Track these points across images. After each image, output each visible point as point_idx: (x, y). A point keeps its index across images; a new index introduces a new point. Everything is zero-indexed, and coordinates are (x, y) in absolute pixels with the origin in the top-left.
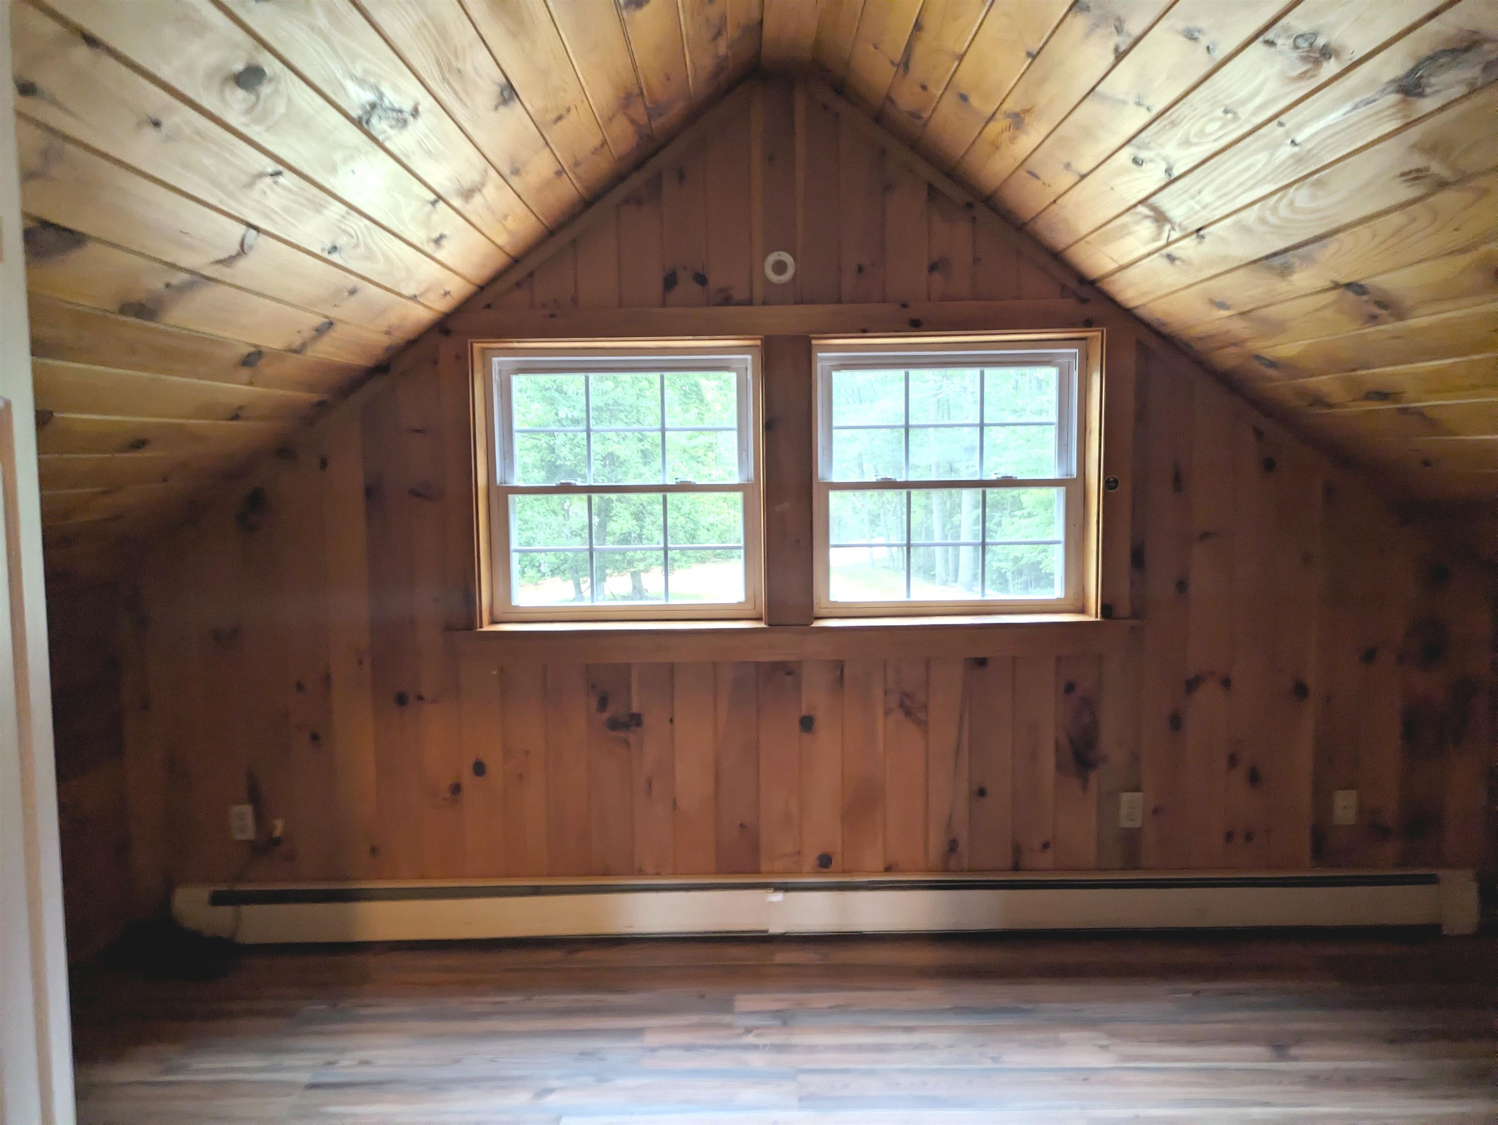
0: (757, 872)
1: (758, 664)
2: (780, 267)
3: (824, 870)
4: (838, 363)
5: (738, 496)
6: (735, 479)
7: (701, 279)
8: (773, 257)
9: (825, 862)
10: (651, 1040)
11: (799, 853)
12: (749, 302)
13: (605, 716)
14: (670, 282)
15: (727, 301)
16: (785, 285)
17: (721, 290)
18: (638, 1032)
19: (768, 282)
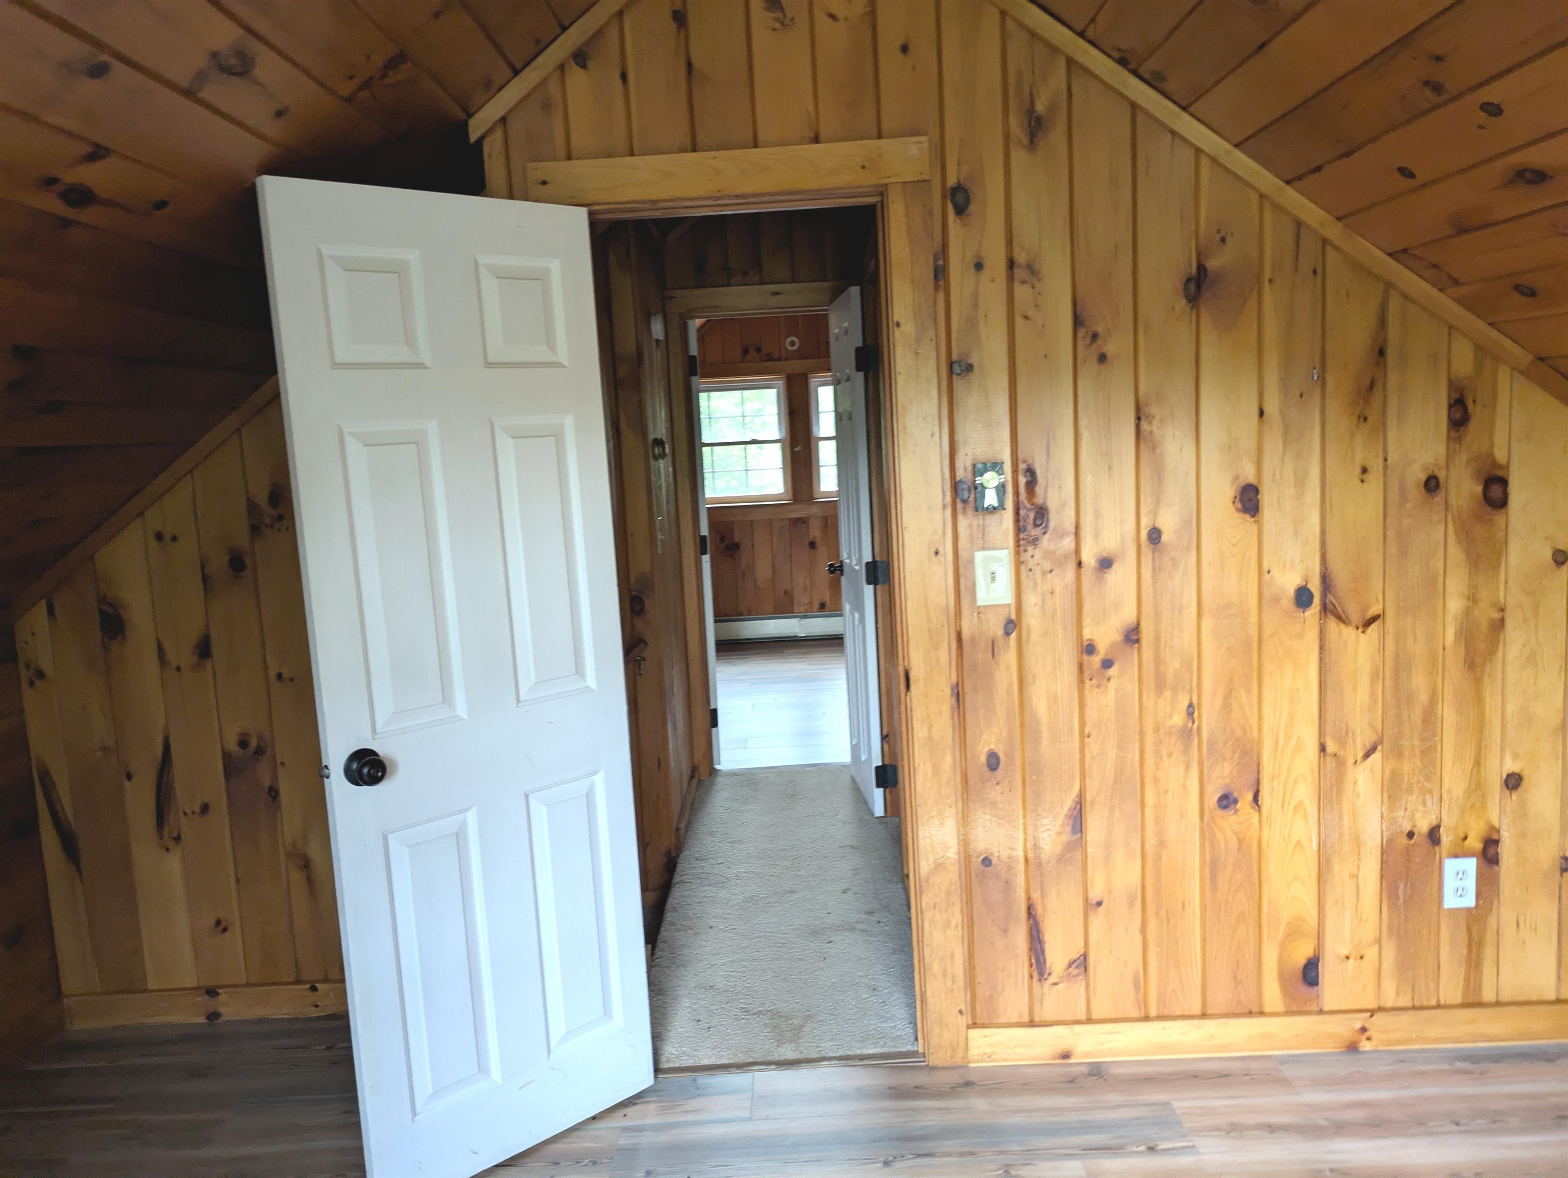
0: (793, 613)
1: (789, 519)
2: (793, 343)
3: (822, 610)
4: (819, 383)
5: (778, 445)
6: (777, 437)
7: (758, 350)
8: (789, 340)
9: (822, 606)
10: (750, 659)
11: (811, 603)
12: (779, 359)
13: (723, 545)
14: (745, 352)
15: (770, 359)
16: (795, 351)
17: (768, 355)
18: (747, 658)
19: (787, 350)
